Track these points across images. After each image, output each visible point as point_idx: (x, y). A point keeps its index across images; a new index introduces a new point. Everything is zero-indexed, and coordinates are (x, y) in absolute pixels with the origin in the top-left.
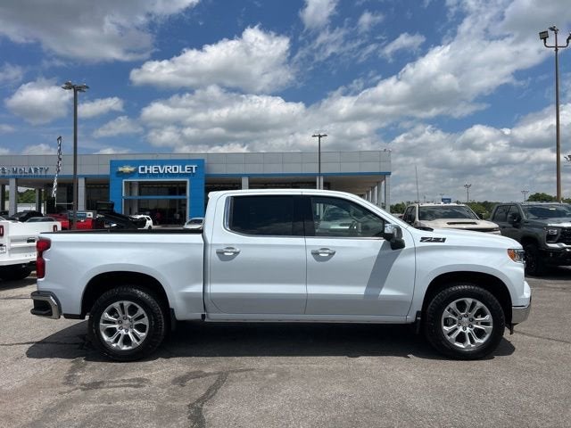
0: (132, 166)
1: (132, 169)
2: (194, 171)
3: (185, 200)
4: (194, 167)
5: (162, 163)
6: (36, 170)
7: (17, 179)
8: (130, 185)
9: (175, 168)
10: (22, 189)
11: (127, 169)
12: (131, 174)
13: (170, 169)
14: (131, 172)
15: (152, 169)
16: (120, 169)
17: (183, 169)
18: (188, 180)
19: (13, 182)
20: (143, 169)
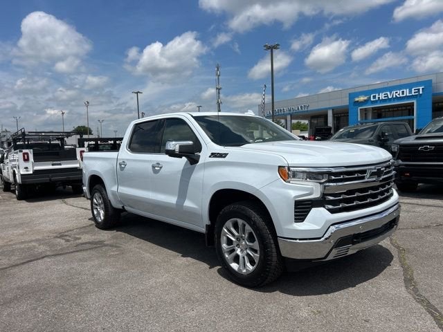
0: (366, 96)
1: (366, 98)
2: (421, 93)
3: (413, 120)
4: (421, 88)
5: (391, 89)
6: (301, 107)
7: (291, 116)
8: (365, 112)
9: (403, 92)
10: (294, 121)
11: (362, 98)
12: (365, 102)
13: (399, 93)
14: (365, 100)
15: (382, 96)
16: (357, 99)
17: (410, 92)
18: (415, 101)
19: (289, 117)
20: (374, 97)
